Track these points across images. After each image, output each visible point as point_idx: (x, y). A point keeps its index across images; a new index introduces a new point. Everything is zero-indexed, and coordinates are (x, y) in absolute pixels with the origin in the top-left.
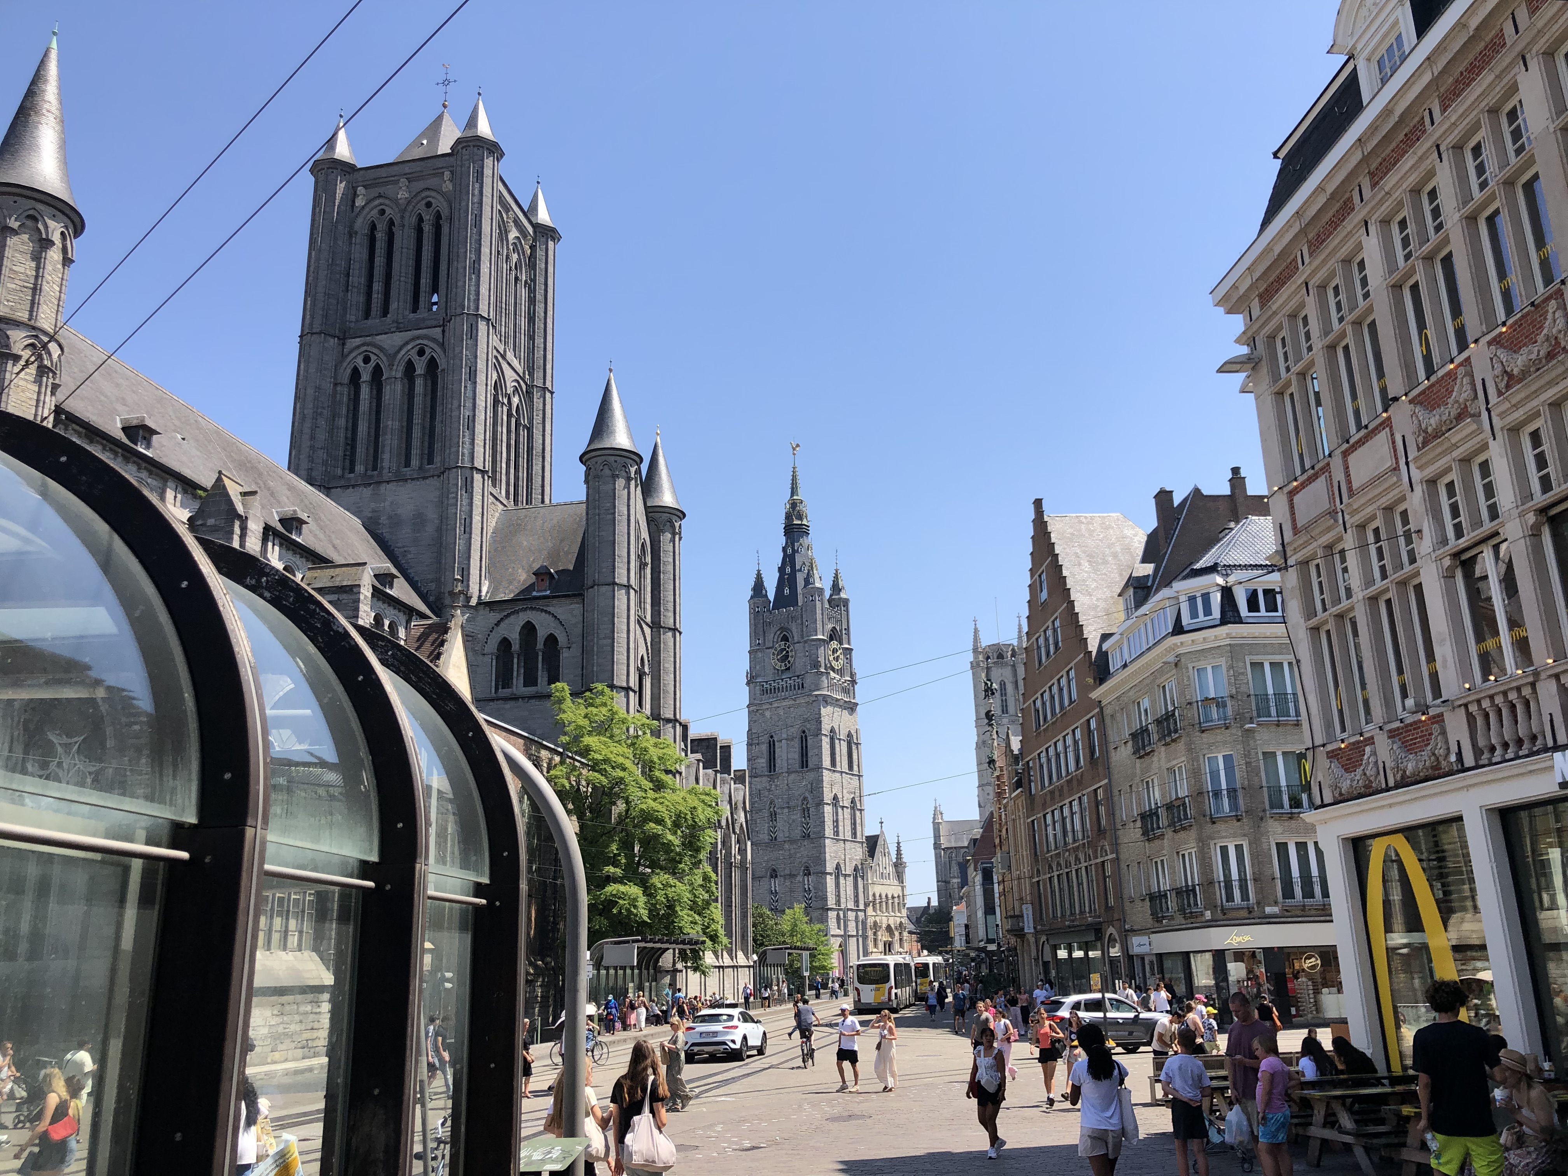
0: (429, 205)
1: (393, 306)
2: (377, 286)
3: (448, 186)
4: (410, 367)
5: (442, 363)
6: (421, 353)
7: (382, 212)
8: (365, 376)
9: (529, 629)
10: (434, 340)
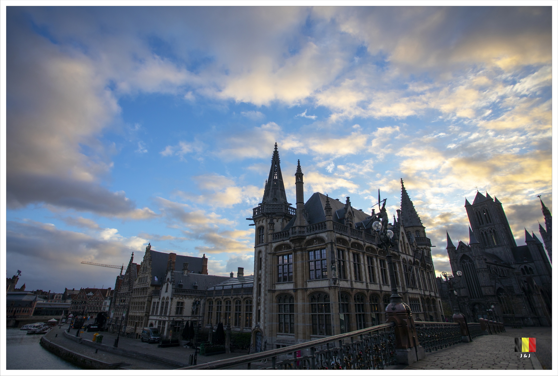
0: (484, 208)
1: (484, 223)
2: (480, 221)
3: (487, 205)
4: (490, 231)
5: (496, 231)
6: (491, 229)
7: (477, 210)
8: (484, 233)
9: (525, 267)
10: (493, 227)
